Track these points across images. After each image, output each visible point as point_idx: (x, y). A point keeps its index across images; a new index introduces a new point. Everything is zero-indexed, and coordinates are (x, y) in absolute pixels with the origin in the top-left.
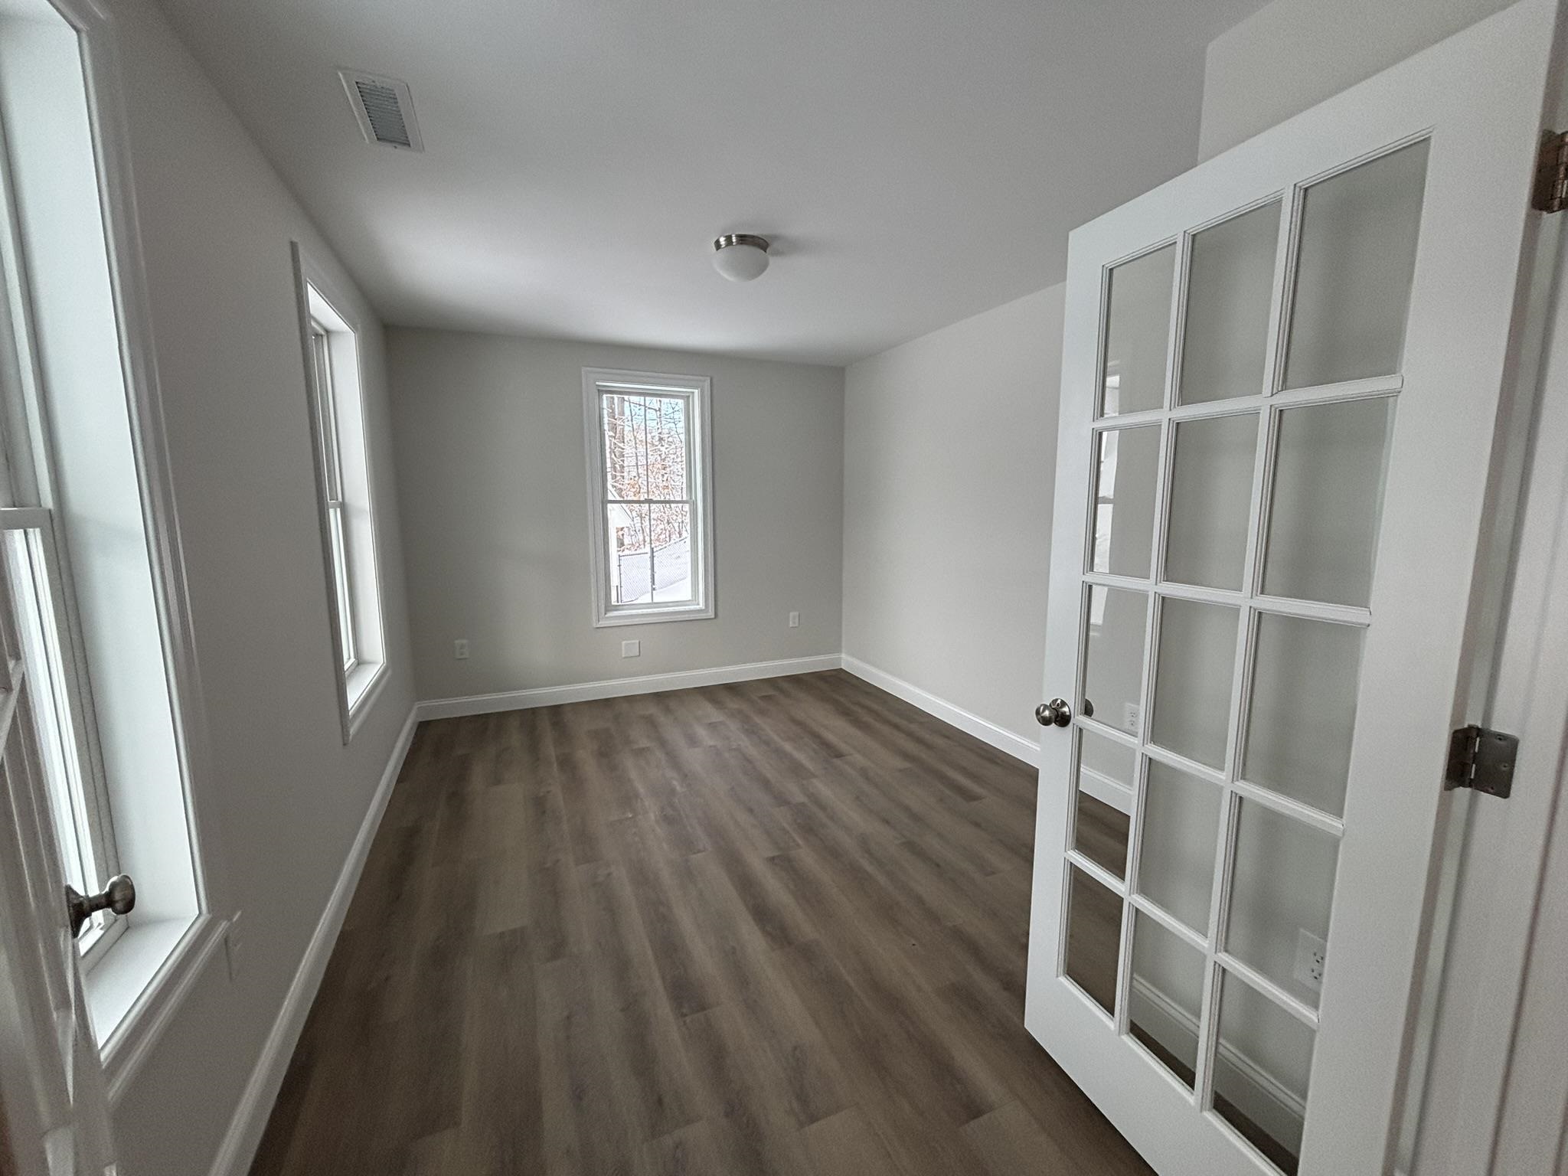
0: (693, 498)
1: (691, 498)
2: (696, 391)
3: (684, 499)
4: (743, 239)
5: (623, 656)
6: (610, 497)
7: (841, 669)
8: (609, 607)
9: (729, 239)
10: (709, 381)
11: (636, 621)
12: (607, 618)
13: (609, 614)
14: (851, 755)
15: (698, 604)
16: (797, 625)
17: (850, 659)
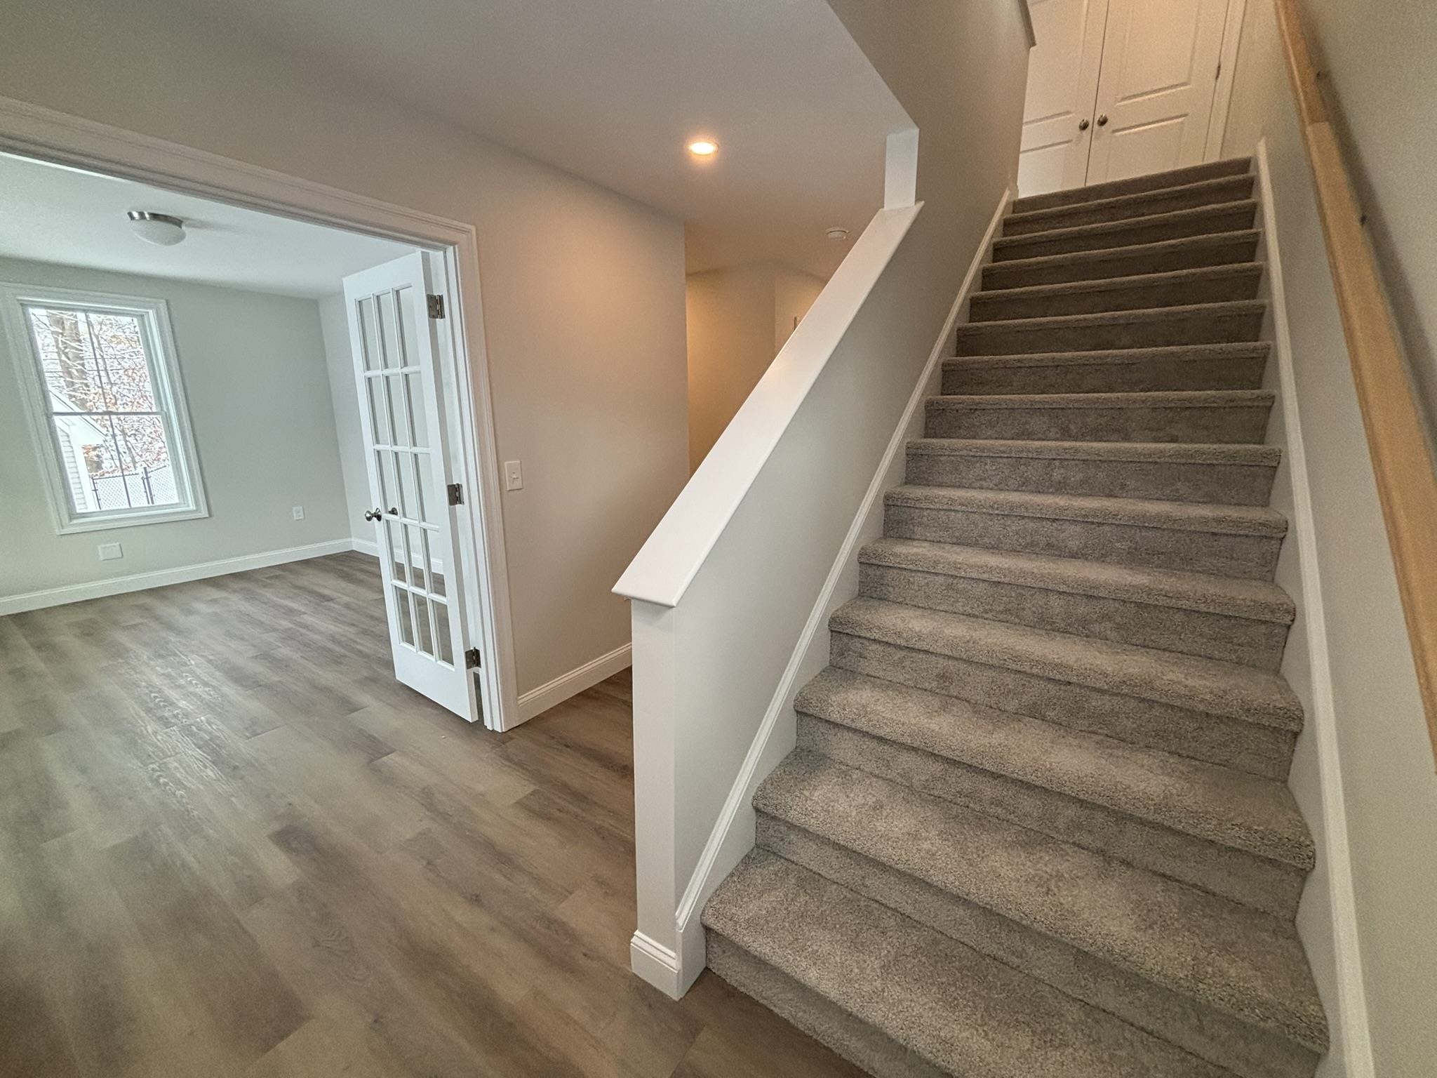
0: (165, 410)
1: (162, 410)
2: (150, 311)
3: (154, 410)
4: (155, 216)
5: (102, 558)
6: (55, 410)
7: (353, 551)
8: (73, 515)
9: (142, 215)
10: (165, 303)
11: (111, 525)
12: (73, 525)
13: (75, 522)
14: (340, 597)
15: (188, 506)
16: (302, 517)
17: (360, 541)
